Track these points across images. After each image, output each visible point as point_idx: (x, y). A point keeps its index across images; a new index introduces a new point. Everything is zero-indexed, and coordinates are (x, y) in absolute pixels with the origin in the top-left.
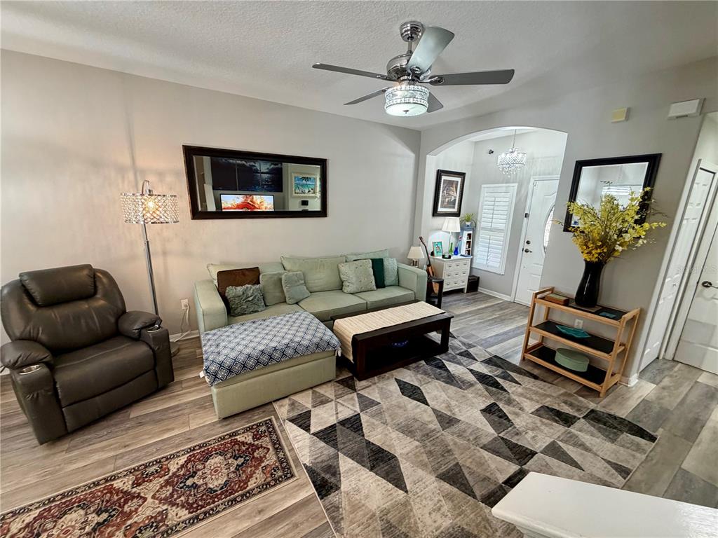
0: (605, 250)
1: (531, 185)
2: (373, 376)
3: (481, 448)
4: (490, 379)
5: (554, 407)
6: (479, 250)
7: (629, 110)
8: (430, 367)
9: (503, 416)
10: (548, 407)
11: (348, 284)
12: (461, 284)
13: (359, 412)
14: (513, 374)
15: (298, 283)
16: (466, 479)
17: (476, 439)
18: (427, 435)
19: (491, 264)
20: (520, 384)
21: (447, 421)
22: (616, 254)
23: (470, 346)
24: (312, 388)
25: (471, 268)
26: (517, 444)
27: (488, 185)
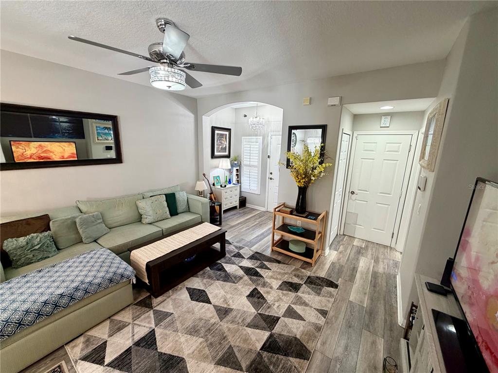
0: (307, 180)
1: (269, 138)
2: (168, 290)
3: (247, 327)
4: (252, 271)
5: (289, 281)
6: (244, 179)
7: (311, 98)
8: (212, 271)
9: (261, 297)
10: (286, 282)
11: (146, 216)
12: (235, 203)
13: (154, 327)
14: (266, 263)
15: (96, 223)
16: (236, 356)
17: (243, 320)
18: (210, 329)
19: (252, 188)
20: (271, 270)
21: (223, 312)
22: (312, 181)
23: (240, 248)
24: (109, 318)
25: (241, 191)
26: (269, 315)
27: (245, 137)
